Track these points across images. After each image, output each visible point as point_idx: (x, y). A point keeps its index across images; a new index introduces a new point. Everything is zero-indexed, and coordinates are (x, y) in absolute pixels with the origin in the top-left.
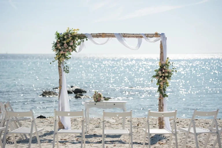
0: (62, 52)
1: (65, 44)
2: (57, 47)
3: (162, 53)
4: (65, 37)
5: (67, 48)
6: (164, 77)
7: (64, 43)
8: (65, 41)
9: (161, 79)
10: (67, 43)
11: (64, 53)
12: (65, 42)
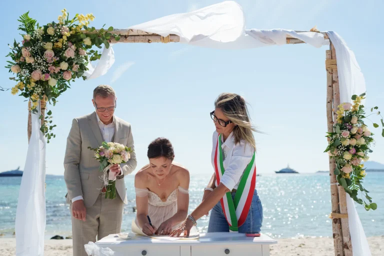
0: (37, 75)
1: (49, 53)
2: (21, 60)
3: (333, 82)
4: (51, 31)
5: (52, 62)
6: (357, 148)
7: (45, 50)
8: (48, 43)
9: (347, 156)
10: (53, 49)
11: (43, 77)
12: (49, 46)
